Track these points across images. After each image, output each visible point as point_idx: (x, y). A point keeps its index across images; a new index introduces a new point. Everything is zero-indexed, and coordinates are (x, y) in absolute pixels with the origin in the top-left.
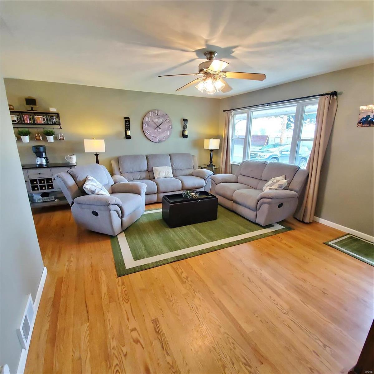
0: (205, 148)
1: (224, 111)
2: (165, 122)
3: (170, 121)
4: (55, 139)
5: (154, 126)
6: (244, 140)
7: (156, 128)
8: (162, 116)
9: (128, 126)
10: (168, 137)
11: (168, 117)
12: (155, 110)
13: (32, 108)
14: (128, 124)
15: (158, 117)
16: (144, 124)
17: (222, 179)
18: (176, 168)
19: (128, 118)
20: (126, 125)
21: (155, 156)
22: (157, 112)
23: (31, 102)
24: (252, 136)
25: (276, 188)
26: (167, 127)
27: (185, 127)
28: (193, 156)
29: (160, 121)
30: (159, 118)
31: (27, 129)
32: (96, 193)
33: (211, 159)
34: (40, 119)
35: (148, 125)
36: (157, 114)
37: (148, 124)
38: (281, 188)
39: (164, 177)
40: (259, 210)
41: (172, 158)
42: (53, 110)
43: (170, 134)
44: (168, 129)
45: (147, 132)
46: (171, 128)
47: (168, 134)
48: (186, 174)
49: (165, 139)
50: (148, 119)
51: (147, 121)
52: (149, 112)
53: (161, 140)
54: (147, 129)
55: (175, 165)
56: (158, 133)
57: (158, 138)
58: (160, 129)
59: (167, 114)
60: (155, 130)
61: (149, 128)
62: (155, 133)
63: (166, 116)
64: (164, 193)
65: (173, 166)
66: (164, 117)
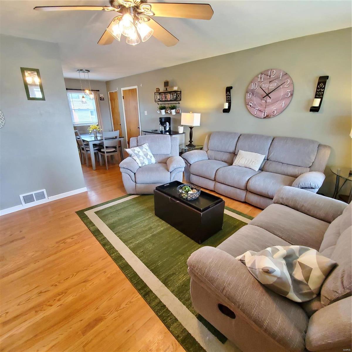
2: (281, 87)
3: (291, 84)
4: (176, 112)
5: (262, 95)
7: (263, 98)
8: (277, 78)
9: (228, 97)
10: (282, 111)
11: (289, 77)
12: (268, 70)
13: (166, 89)
14: (228, 95)
15: (270, 80)
16: (248, 93)
18: (274, 160)
20: (226, 96)
22: (270, 73)
23: (166, 84)
26: (282, 94)
27: (320, 91)
28: (321, 146)
29: (273, 86)
30: (272, 81)
34: (169, 97)
35: (253, 94)
36: (270, 76)
37: (253, 92)
39: (243, 166)
41: (273, 143)
42: (175, 88)
43: (287, 106)
44: (284, 98)
45: (250, 104)
46: (289, 96)
47: (283, 105)
48: (286, 173)
49: (275, 113)
50: (254, 86)
51: (252, 89)
52: (257, 76)
53: (269, 116)
54: (251, 100)
55: (273, 154)
56: (267, 105)
57: (264, 113)
58: (270, 98)
59: (287, 74)
60: (262, 100)
61: (254, 98)
62: (262, 105)
63: (285, 77)
64: (222, 184)
65: (270, 154)
66: (281, 79)
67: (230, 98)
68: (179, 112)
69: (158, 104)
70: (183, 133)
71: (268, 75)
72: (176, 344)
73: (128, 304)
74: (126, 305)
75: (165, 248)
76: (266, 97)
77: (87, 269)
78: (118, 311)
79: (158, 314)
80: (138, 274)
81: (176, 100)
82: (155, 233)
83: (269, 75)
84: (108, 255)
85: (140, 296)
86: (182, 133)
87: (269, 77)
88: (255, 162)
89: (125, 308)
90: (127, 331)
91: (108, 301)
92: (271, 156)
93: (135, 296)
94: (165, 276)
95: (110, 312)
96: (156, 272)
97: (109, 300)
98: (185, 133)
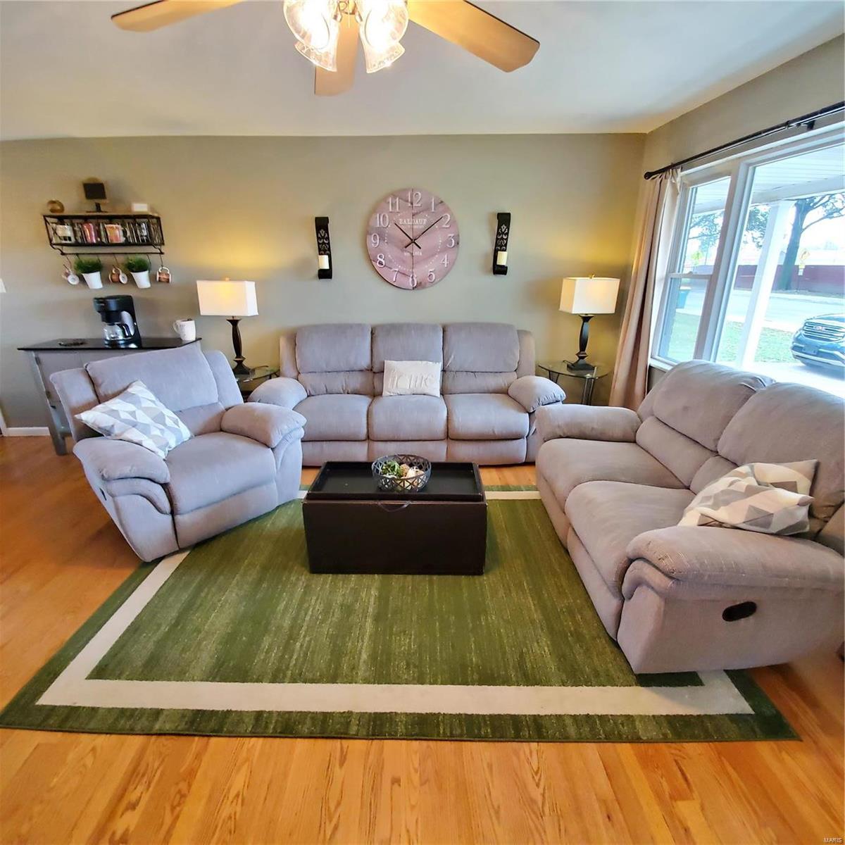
0: (563, 307)
1: (648, 175)
2: (436, 226)
3: (453, 223)
4: (152, 279)
5: (402, 242)
6: (707, 281)
7: (406, 247)
8: (427, 209)
9: (323, 243)
10: (444, 273)
11: (447, 210)
12: (405, 190)
13: (98, 206)
14: (323, 238)
15: (414, 211)
16: (371, 234)
17: (567, 425)
18: (457, 368)
19: (326, 220)
20: (318, 238)
21: (394, 329)
22: (411, 196)
23: (94, 190)
24: (739, 266)
25: (738, 520)
26: (440, 241)
27: (502, 239)
28: (522, 333)
29: (421, 223)
30: (417, 213)
31: (94, 258)
32: (116, 435)
33: (583, 344)
34: (116, 232)
35: (382, 239)
36: (412, 204)
37: (381, 234)
38: (762, 526)
39: (409, 393)
40: (630, 598)
41: (448, 338)
42: (140, 208)
43: (452, 263)
44: (445, 249)
45: (380, 259)
46: (453, 245)
47: (446, 262)
48: (486, 389)
49: (434, 278)
50: (381, 220)
51: (378, 226)
52: (385, 199)
53: (423, 283)
54: (378, 249)
55: (454, 358)
56: (414, 262)
57: (412, 277)
58: (420, 248)
59: (442, 202)
60: (402, 251)
61: (385, 247)
62: (404, 262)
63: (441, 208)
64: (389, 443)
65: (448, 360)
66: (433, 211)
67: (329, 244)
68: (168, 280)
69: (63, 254)
70: (197, 339)
71: (407, 201)
72: (676, 749)
73: (539, 780)
74: (538, 785)
75: (437, 624)
76: (411, 245)
77: (336, 828)
78: (543, 811)
79: (600, 738)
80: (469, 713)
81: (149, 242)
82: (371, 610)
83: (410, 200)
84: (339, 741)
85: (534, 745)
86: (194, 339)
87: (410, 205)
88: (430, 379)
89: (544, 793)
90: (607, 820)
91: (499, 823)
92: (450, 362)
93: (525, 754)
94: (517, 672)
95: (535, 832)
96: (488, 678)
97: (498, 818)
98: (201, 339)
